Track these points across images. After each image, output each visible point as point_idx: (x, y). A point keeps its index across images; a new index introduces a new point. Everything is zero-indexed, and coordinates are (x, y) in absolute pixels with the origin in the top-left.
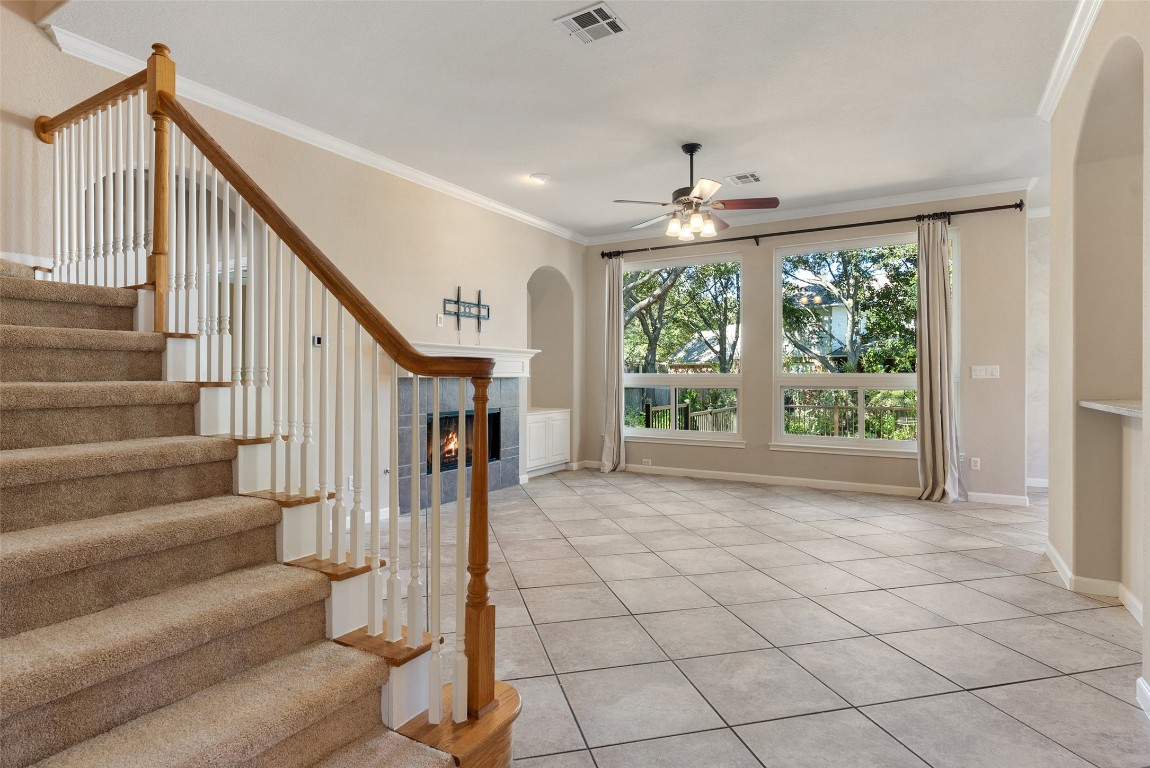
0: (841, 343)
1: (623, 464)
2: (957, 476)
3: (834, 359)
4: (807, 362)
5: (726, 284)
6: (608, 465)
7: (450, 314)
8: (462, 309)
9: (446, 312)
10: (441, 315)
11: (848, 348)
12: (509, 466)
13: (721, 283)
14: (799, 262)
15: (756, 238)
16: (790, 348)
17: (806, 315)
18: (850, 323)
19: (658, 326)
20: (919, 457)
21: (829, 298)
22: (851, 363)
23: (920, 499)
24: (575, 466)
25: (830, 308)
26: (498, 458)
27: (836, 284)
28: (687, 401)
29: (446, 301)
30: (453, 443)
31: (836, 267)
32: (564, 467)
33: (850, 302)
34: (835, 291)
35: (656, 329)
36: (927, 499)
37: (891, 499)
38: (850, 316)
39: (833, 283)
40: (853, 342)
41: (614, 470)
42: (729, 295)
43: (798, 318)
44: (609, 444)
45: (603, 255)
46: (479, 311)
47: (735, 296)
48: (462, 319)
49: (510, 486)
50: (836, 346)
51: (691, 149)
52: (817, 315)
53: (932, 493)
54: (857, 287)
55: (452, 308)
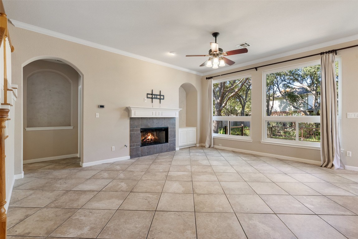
0: (311, 106)
1: (212, 146)
2: (339, 158)
3: (309, 111)
4: (299, 112)
5: (270, 88)
6: (207, 146)
7: (149, 98)
8: (154, 96)
9: (147, 97)
10: (146, 98)
11: (314, 108)
12: (172, 145)
13: (268, 88)
14: (294, 80)
15: (256, 68)
16: (293, 108)
17: (297, 97)
18: (314, 99)
19: (245, 102)
20: (321, 149)
21: (307, 91)
22: (314, 113)
23: (321, 166)
24: (198, 145)
25: (308, 95)
26: (168, 142)
27: (309, 86)
28: (242, 125)
29: (148, 94)
30: (150, 137)
31: (309, 81)
32: (194, 145)
33: (314, 92)
34: (309, 89)
35: (244, 103)
36: (325, 167)
37: (308, 165)
38: (314, 97)
39: (308, 86)
40: (315, 106)
41: (209, 147)
42: (270, 92)
43: (295, 98)
44: (208, 139)
45: (207, 78)
46: (160, 97)
47: (272, 92)
48: (153, 99)
49: (172, 151)
50: (309, 107)
51: (215, 35)
52: (302, 97)
53: (327, 164)
54: (317, 87)
55: (150, 96)
